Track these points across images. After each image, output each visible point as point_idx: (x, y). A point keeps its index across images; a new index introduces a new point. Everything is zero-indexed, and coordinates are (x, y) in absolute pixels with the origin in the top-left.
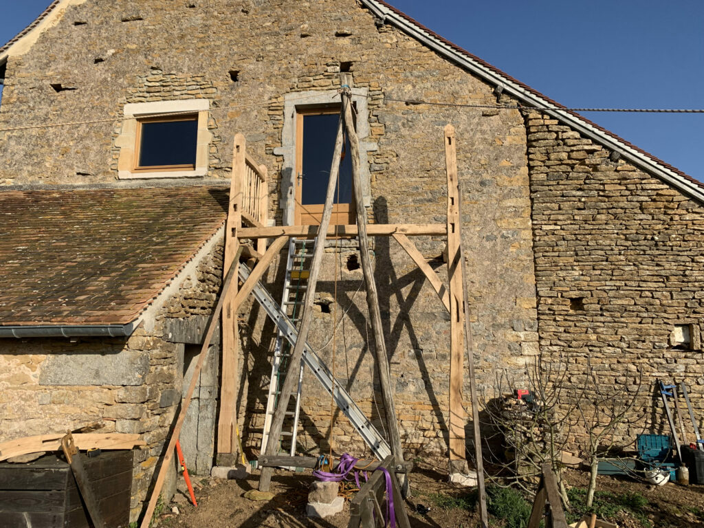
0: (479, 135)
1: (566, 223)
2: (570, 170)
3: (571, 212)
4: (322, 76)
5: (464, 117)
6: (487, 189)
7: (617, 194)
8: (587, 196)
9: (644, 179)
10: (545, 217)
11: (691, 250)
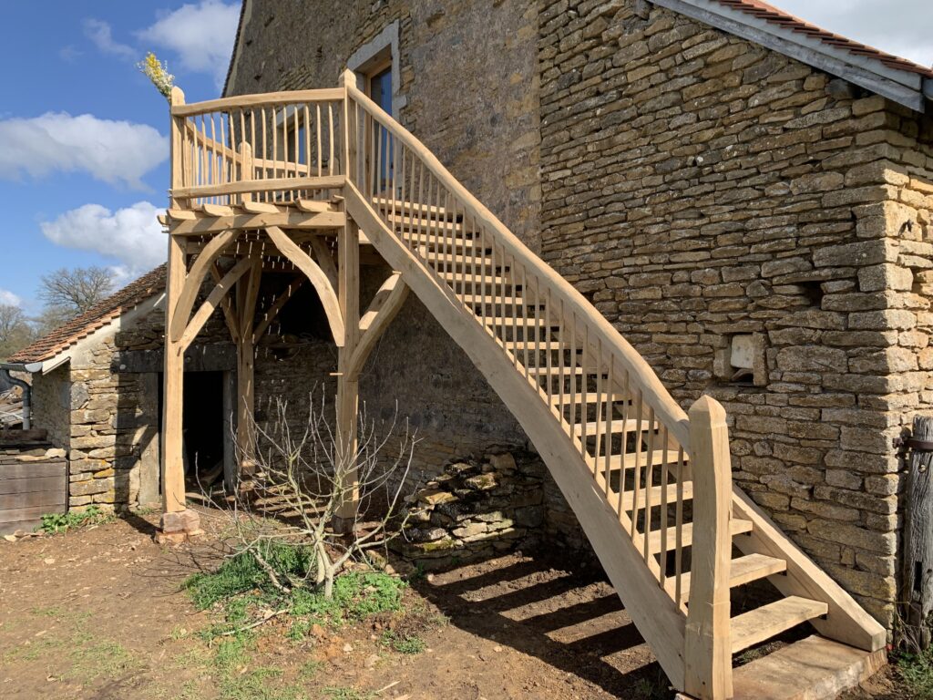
0: (491, 43)
2: (583, 61)
3: (582, 140)
6: (497, 129)
7: (645, 84)
8: (605, 104)
9: (685, 40)
10: (553, 159)
11: (758, 173)
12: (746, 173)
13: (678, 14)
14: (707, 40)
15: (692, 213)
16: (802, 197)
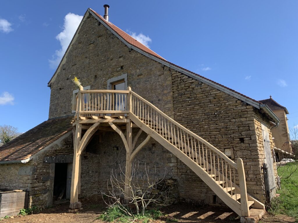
0: (158, 83)
1: (184, 111)
2: (185, 91)
3: (186, 107)
4: (116, 72)
5: (154, 78)
6: (160, 102)
7: (201, 97)
8: (191, 100)
9: (211, 90)
10: (178, 110)
11: (229, 117)
12: (227, 117)
13: (208, 85)
14: (215, 91)
15: (215, 124)
16: (239, 122)
